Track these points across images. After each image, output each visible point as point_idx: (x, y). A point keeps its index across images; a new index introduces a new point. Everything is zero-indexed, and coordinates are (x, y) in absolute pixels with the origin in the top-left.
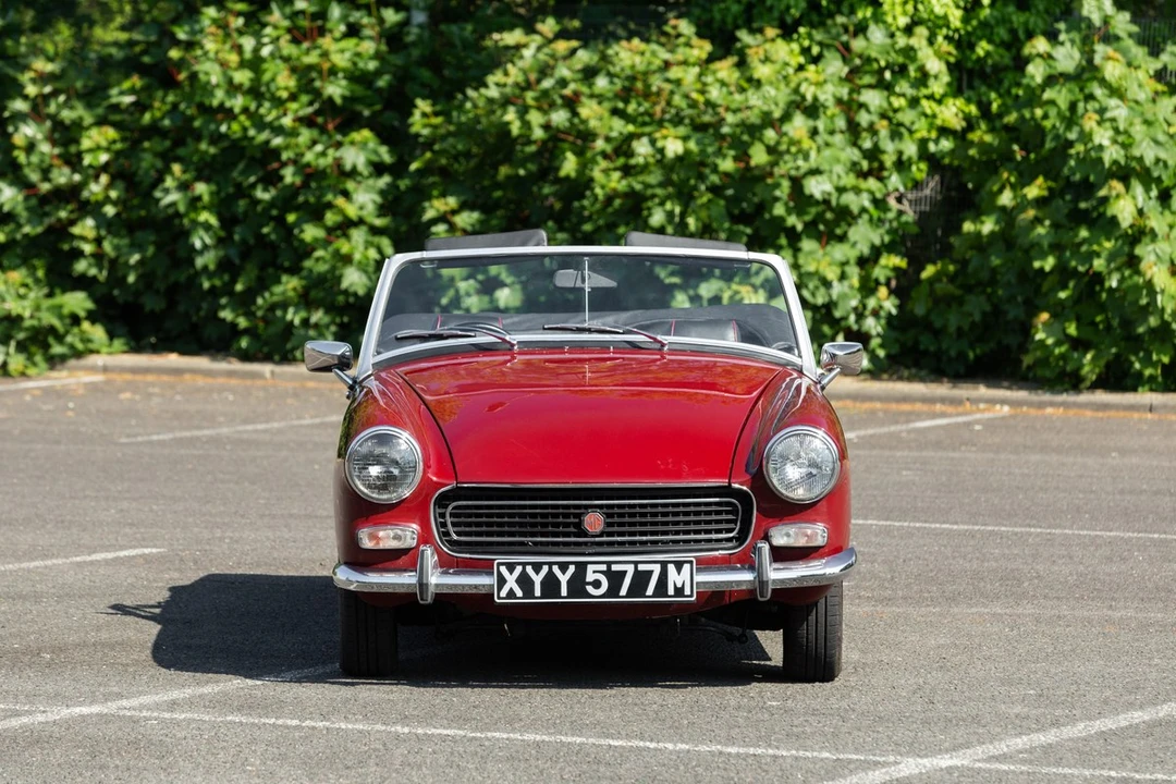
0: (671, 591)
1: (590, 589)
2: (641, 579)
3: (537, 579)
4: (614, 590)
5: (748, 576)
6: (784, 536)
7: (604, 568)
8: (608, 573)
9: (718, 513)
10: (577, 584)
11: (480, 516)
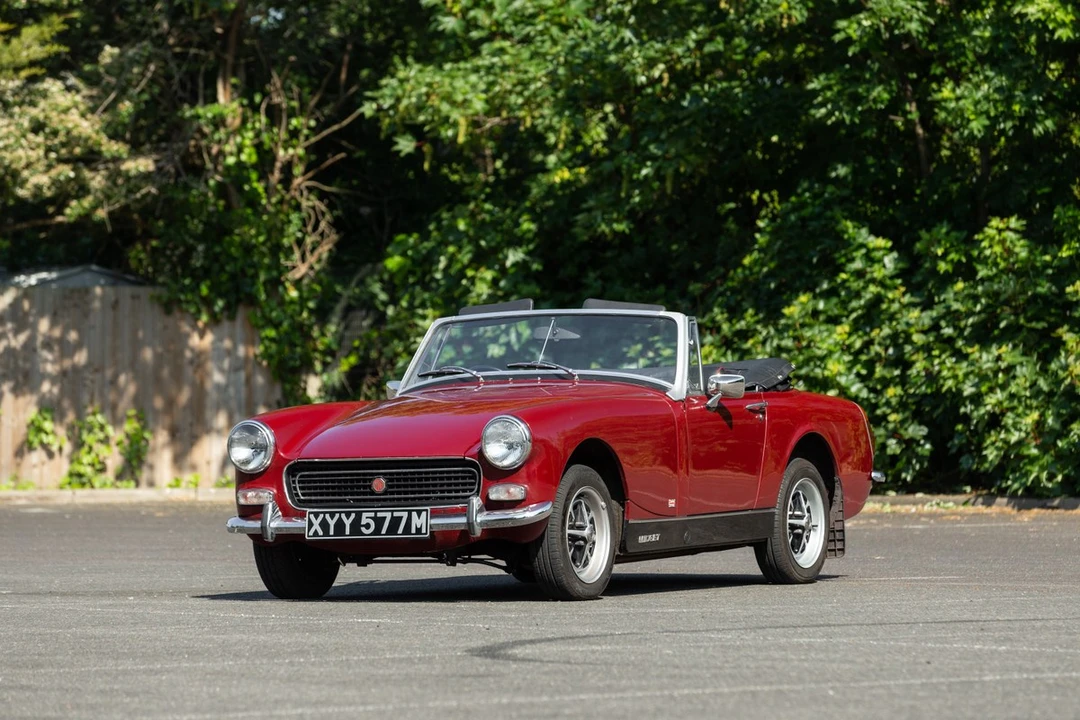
0: (413, 531)
1: (363, 529)
2: (396, 521)
3: (332, 523)
4: (377, 531)
5: (463, 520)
6: (497, 493)
7: (372, 514)
8: (375, 519)
9: (463, 478)
10: (356, 526)
11: (315, 482)
